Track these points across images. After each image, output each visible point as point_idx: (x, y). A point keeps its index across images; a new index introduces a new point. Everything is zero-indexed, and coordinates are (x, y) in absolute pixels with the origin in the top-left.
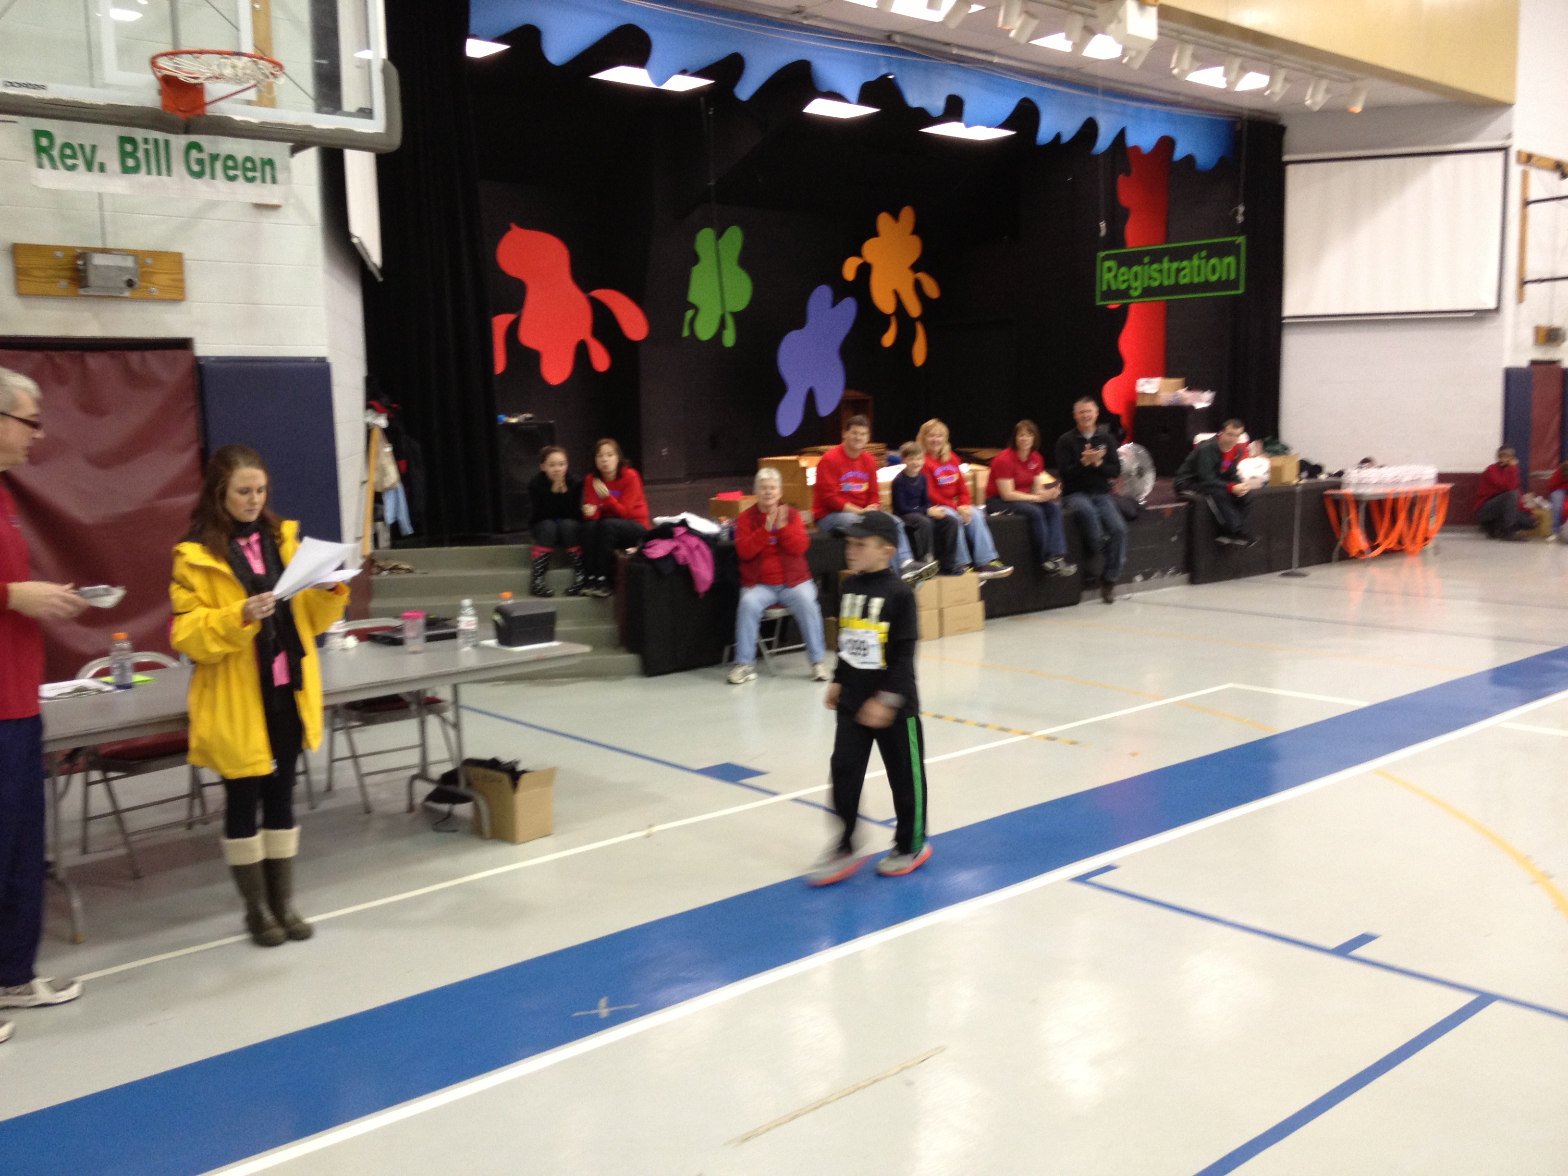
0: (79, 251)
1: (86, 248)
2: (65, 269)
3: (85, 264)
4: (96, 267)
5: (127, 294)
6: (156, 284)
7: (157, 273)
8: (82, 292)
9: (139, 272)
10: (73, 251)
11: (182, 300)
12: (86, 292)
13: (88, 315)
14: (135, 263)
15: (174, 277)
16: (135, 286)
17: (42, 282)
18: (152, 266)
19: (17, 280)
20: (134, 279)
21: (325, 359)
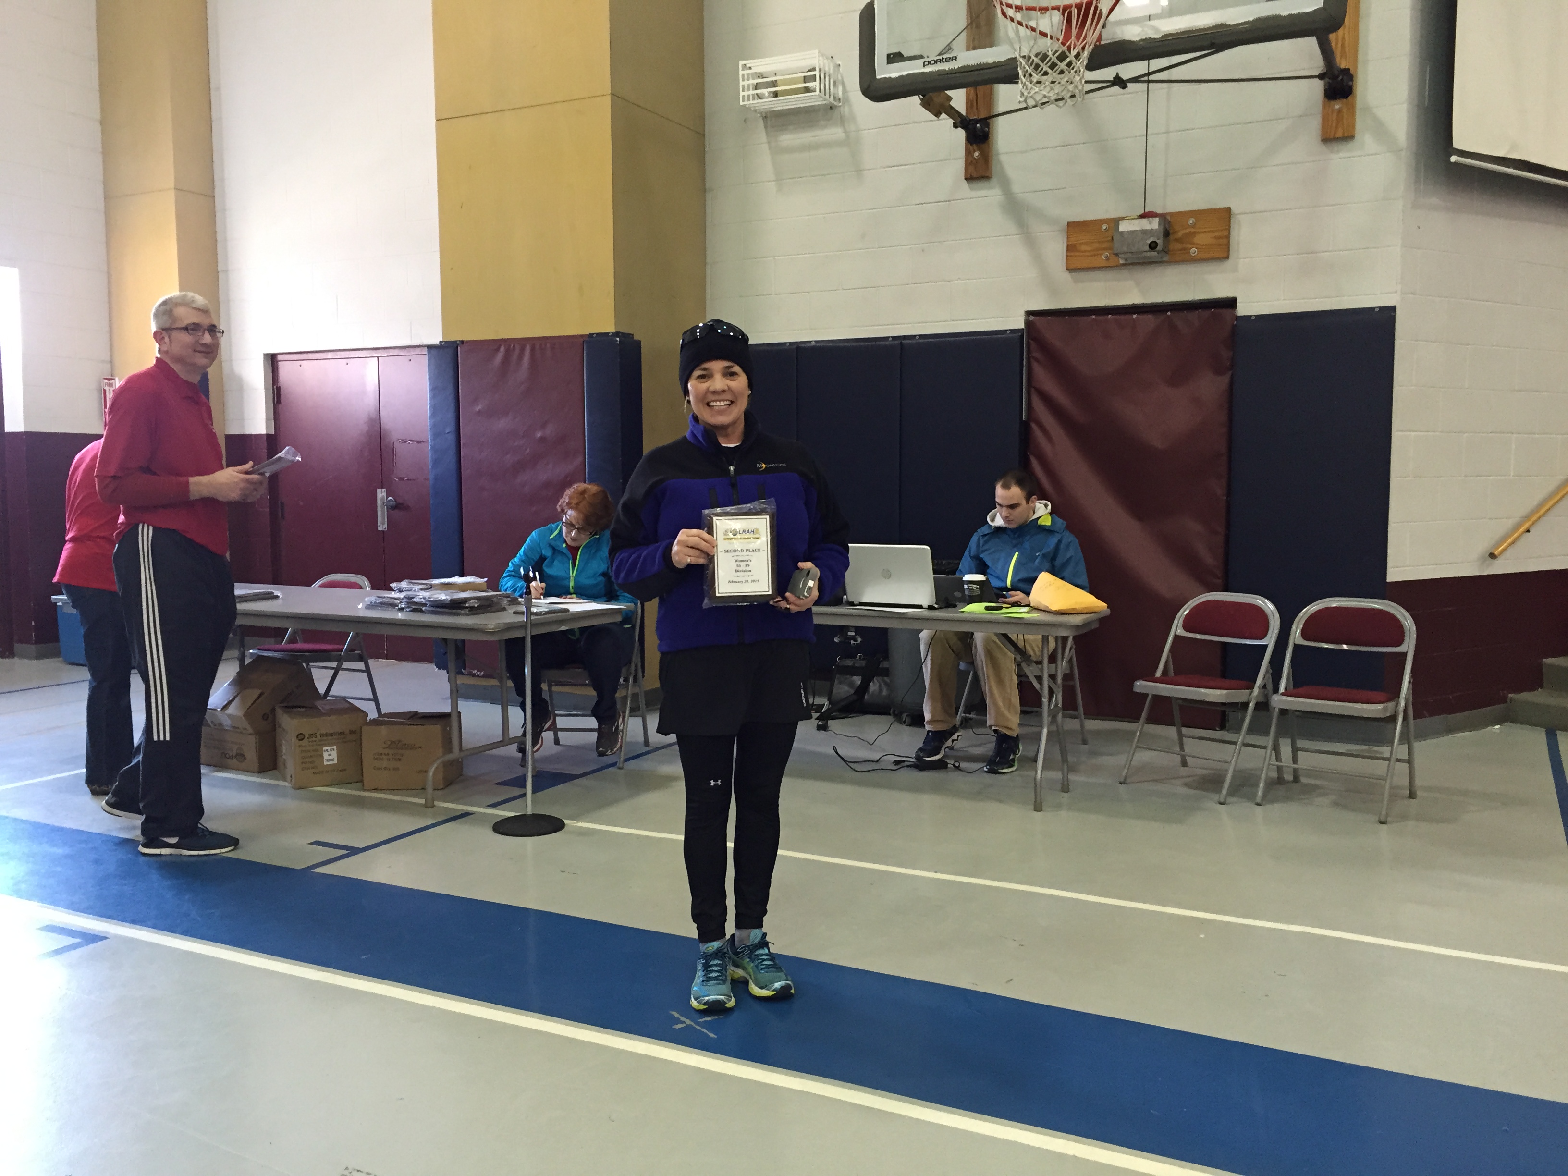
2: (1109, 240)
3: (1116, 233)
4: (1123, 233)
5: (1166, 258)
6: (1196, 245)
8: (1122, 261)
9: (1180, 234)
10: (1116, 221)
11: (1228, 258)
12: (1126, 260)
13: (1130, 283)
14: (1160, 224)
15: (1217, 234)
16: (1159, 248)
17: (1088, 256)
18: (1194, 226)
19: (1067, 256)
20: (1158, 241)
21: (1393, 308)
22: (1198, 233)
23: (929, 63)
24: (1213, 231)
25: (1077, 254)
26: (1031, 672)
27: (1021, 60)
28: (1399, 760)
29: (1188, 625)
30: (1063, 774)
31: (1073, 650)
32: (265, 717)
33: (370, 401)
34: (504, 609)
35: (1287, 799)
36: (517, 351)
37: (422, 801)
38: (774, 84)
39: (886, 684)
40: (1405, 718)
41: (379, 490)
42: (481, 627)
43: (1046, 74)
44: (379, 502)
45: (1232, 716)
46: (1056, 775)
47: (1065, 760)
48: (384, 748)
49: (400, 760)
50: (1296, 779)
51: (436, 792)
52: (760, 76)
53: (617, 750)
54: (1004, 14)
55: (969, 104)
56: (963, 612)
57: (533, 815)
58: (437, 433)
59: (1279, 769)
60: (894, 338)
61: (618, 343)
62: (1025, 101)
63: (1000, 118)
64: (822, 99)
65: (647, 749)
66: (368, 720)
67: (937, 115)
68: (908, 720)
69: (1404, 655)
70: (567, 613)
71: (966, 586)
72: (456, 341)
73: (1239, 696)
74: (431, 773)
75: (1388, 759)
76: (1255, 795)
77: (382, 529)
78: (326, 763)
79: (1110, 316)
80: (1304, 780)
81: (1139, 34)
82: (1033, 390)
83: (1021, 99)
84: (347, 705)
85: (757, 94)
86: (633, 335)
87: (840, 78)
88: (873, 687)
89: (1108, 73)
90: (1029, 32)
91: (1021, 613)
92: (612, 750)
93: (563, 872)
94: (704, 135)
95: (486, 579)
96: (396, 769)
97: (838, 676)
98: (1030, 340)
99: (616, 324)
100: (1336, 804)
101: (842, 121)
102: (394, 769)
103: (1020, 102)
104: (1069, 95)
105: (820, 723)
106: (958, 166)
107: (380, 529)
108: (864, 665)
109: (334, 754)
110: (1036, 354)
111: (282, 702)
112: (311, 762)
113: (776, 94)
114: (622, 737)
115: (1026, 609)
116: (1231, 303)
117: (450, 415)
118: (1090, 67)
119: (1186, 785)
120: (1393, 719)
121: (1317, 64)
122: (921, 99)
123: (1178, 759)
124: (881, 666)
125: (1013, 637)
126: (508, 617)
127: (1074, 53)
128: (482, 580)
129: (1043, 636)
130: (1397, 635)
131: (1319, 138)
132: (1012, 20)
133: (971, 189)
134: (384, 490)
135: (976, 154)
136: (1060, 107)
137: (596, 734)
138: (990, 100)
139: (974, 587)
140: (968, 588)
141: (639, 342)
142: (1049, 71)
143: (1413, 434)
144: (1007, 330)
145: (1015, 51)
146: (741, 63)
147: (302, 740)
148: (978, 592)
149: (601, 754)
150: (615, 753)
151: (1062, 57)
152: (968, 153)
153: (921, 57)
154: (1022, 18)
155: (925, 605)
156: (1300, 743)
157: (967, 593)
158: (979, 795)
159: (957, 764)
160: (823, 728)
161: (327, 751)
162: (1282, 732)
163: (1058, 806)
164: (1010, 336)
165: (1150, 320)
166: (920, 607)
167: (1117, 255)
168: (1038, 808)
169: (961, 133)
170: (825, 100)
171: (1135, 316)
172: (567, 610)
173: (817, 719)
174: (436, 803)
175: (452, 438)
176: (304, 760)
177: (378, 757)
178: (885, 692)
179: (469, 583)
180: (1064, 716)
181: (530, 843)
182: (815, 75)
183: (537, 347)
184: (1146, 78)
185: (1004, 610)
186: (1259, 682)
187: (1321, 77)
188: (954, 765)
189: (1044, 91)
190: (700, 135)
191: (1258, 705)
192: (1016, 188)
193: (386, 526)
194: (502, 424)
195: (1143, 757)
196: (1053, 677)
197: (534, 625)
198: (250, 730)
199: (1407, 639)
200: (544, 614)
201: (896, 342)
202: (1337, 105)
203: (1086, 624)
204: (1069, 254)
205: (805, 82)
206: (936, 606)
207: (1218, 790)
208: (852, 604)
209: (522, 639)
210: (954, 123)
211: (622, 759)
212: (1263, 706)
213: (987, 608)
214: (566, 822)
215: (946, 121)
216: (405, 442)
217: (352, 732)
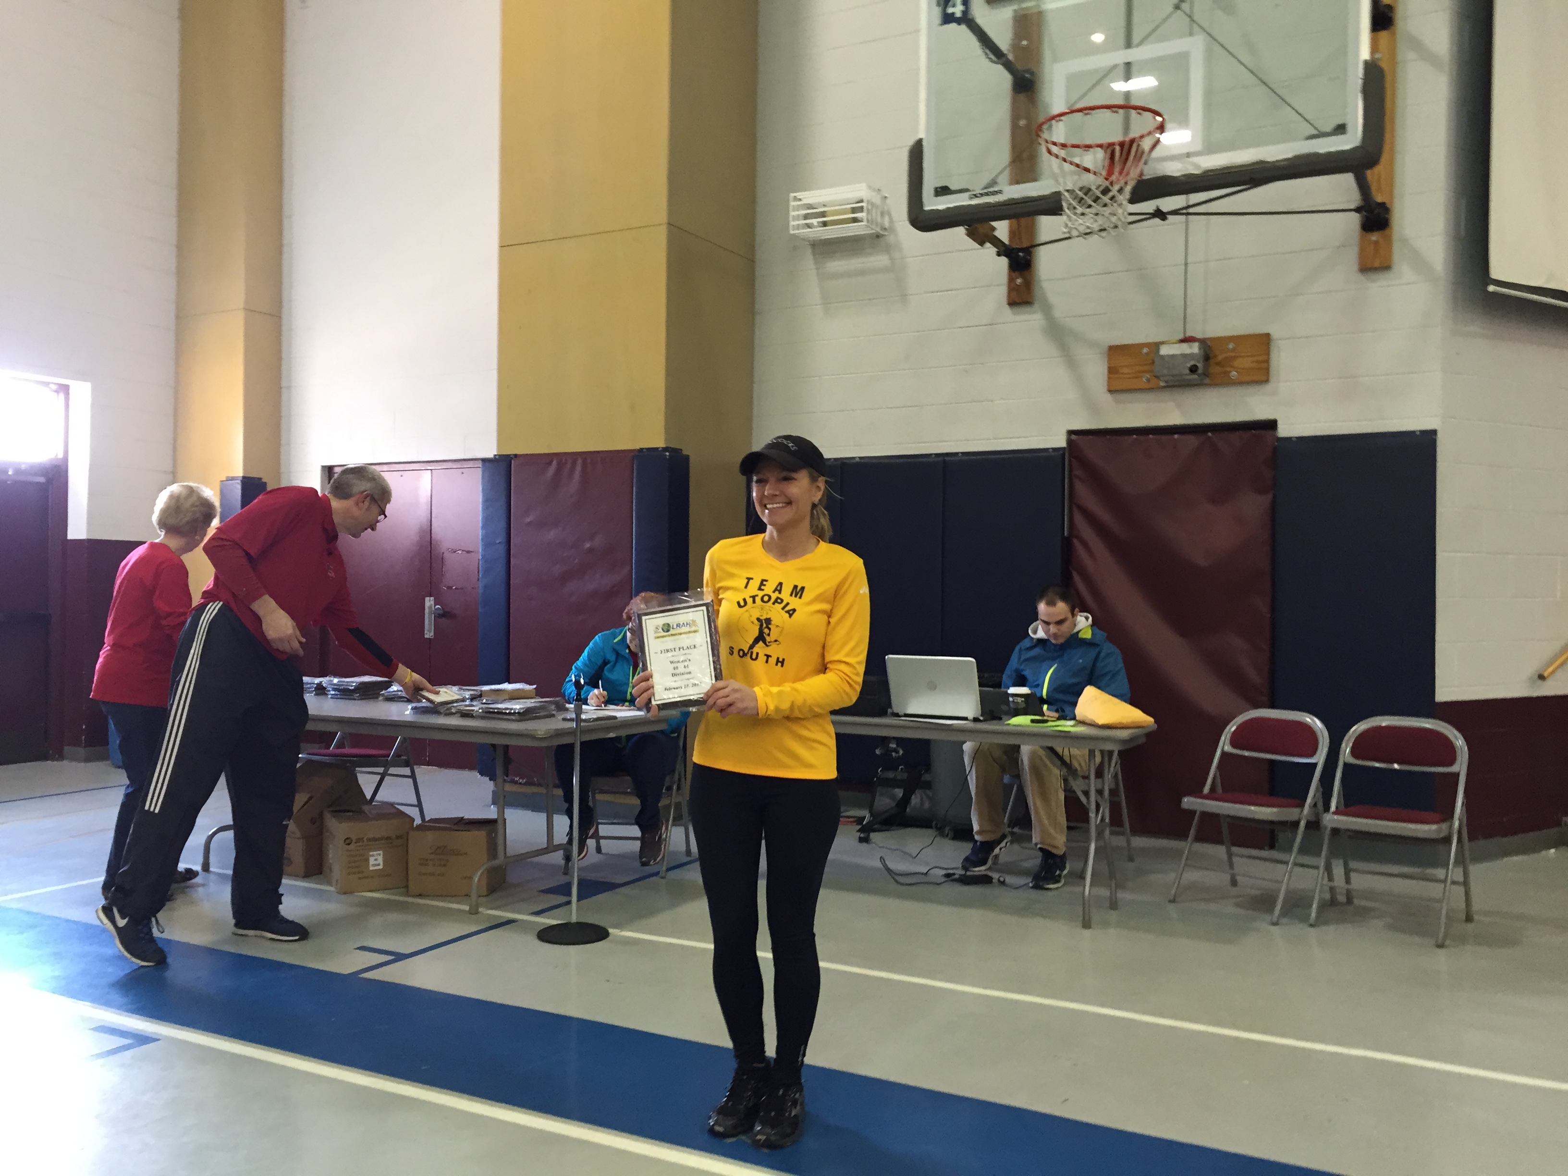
2: (1149, 364)
4: (1164, 357)
5: (1207, 381)
6: (1236, 368)
9: (1220, 358)
10: (1157, 345)
11: (1267, 381)
12: (1166, 382)
13: (1171, 405)
14: (1200, 349)
15: (1255, 359)
16: (1200, 371)
17: (1130, 378)
18: (1234, 350)
19: (1109, 378)
20: (1198, 365)
21: (1434, 432)
22: (1240, 357)
23: (976, 196)
24: (1252, 356)
25: (1116, 376)
26: (1078, 786)
27: (1066, 194)
28: (1454, 883)
29: (1235, 741)
30: (1111, 893)
31: (1118, 766)
32: (313, 821)
33: (422, 513)
34: (553, 716)
35: (1341, 920)
36: (568, 466)
37: (467, 908)
38: (823, 214)
39: (928, 796)
40: (1460, 841)
41: (427, 599)
42: (532, 733)
43: (1090, 206)
44: (427, 611)
45: (1281, 837)
46: (1104, 892)
47: (1112, 875)
48: (432, 853)
49: (444, 866)
50: (1349, 900)
51: (481, 899)
52: (810, 206)
53: (660, 860)
54: (1049, 152)
55: (1012, 234)
56: (1009, 724)
57: (577, 923)
58: (487, 543)
59: (1332, 889)
60: (937, 455)
61: (668, 457)
62: (1069, 232)
63: (1042, 247)
64: (868, 229)
65: (689, 859)
66: (415, 826)
67: (982, 243)
68: (951, 834)
69: (1456, 775)
70: (616, 720)
71: (1011, 699)
72: (510, 455)
73: (1290, 814)
74: (476, 879)
75: (1444, 881)
76: (1310, 915)
77: (428, 637)
78: (371, 868)
79: (1151, 436)
80: (1356, 902)
81: (1179, 171)
82: (1074, 506)
83: (1065, 230)
84: (393, 811)
85: (806, 224)
86: (681, 450)
87: (886, 208)
88: (915, 800)
89: (1148, 206)
90: (1073, 168)
91: (1067, 726)
92: (655, 860)
93: (608, 981)
94: (753, 261)
95: (535, 686)
96: (443, 875)
97: (879, 788)
98: (1072, 459)
99: (666, 440)
100: (1393, 927)
101: (888, 249)
102: (439, 875)
103: (1065, 233)
104: (1112, 225)
105: (862, 835)
106: (1001, 292)
107: (426, 636)
108: (906, 778)
109: (380, 860)
110: (1078, 472)
111: (329, 806)
112: (357, 867)
113: (825, 224)
114: (665, 848)
115: (1072, 723)
116: (1272, 425)
117: (503, 524)
118: (1132, 201)
119: (1238, 905)
120: (1447, 840)
121: (1354, 198)
122: (967, 229)
123: (1227, 878)
124: (923, 779)
125: (1059, 750)
126: (557, 723)
127: (1116, 187)
128: (531, 686)
129: (1090, 750)
130: (1448, 754)
131: (1356, 267)
132: (1057, 156)
133: (1014, 314)
134: (432, 598)
135: (1019, 281)
136: (1103, 237)
137: (638, 844)
138: (1032, 230)
139: (1019, 700)
140: (1013, 701)
141: (687, 458)
142: (1093, 204)
143: (1459, 555)
144: (1049, 449)
145: (1059, 184)
146: (792, 195)
147: (349, 844)
148: (1023, 705)
149: (644, 864)
150: (658, 862)
151: (1106, 191)
152: (1011, 280)
153: (967, 190)
154: (1067, 154)
155: (971, 716)
156: (1353, 864)
157: (1012, 705)
158: (1024, 911)
159: (1002, 879)
160: (864, 840)
161: (373, 856)
162: (1333, 853)
163: (1106, 924)
164: (1053, 454)
165: (1192, 441)
166: (965, 719)
167: (1157, 377)
168: (1087, 925)
169: (1004, 261)
170: (872, 229)
171: (1176, 436)
172: (615, 718)
173: (858, 831)
174: (480, 910)
175: (502, 549)
176: (350, 865)
177: (424, 862)
178: (927, 805)
179: (519, 690)
180: (1112, 833)
181: (573, 953)
182: (862, 207)
183: (589, 461)
184: (1184, 211)
185: (1050, 724)
186: (1309, 801)
187: (1357, 210)
188: (999, 880)
189: (1089, 222)
190: (750, 261)
191: (1309, 825)
192: (1058, 313)
193: (432, 634)
194: (552, 535)
195: (1192, 876)
196: (1100, 792)
197: (584, 731)
198: (298, 834)
199: (1459, 759)
200: (592, 722)
201: (941, 459)
202: (1374, 237)
203: (1132, 739)
204: (1111, 376)
205: (853, 213)
206: (981, 718)
207: (1270, 910)
208: (897, 715)
209: (571, 746)
210: (998, 252)
211: (664, 868)
212: (1314, 825)
213: (1033, 721)
214: (611, 930)
215: (990, 250)
216: (455, 552)
217: (398, 837)
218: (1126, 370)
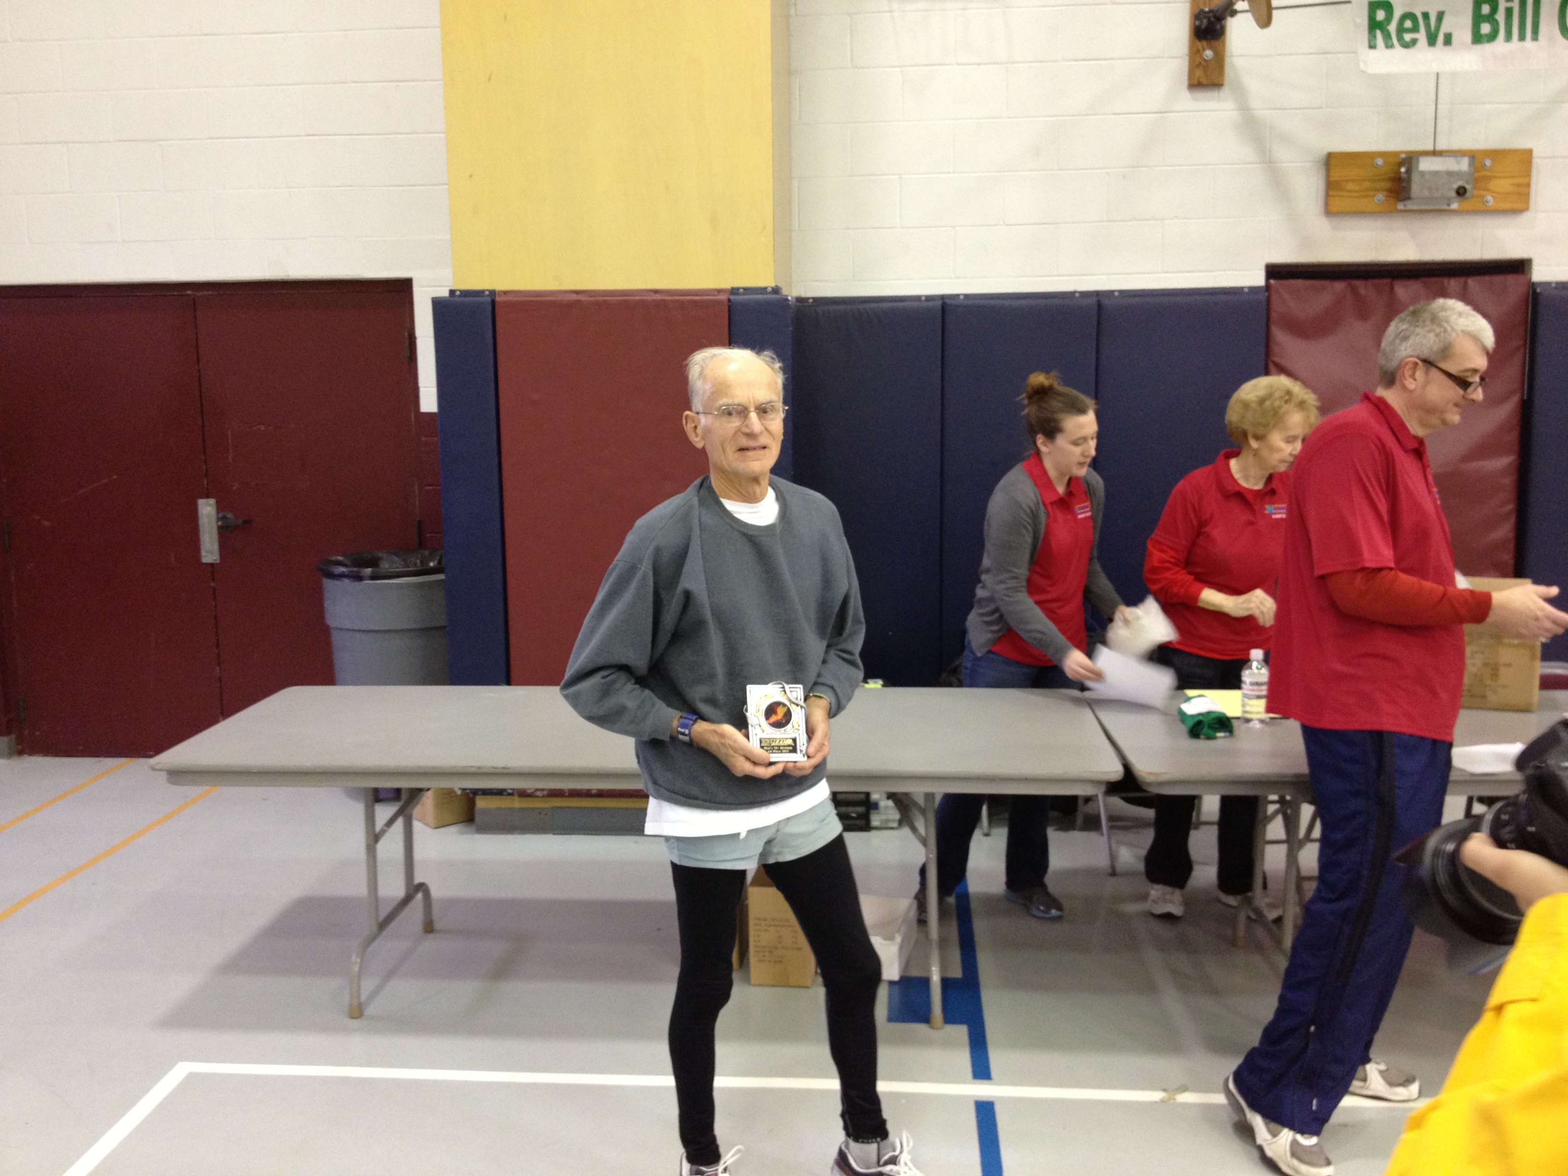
0: (1403, 156)
1: (1412, 152)
2: (1384, 180)
3: (1408, 171)
4: (1423, 174)
5: (1455, 206)
6: (1492, 192)
7: (1495, 177)
8: (1400, 206)
10: (1393, 156)
11: (1525, 210)
12: (1405, 206)
15: (1515, 180)
16: (1468, 194)
17: (1356, 197)
18: (1491, 168)
19: (1328, 196)
20: (1467, 187)
24: (1513, 177)
25: (1341, 193)
44: (203, 520)
60: (1089, 293)
77: (209, 561)
99: (774, 275)
106: (1178, 67)
107: (206, 560)
133: (1194, 99)
134: (211, 501)
135: (1209, 54)
144: (1241, 288)
152: (1194, 54)
164: (1250, 295)
192: (1255, 103)
193: (216, 556)
201: (1092, 299)
204: (1331, 193)
218: (1350, 186)
